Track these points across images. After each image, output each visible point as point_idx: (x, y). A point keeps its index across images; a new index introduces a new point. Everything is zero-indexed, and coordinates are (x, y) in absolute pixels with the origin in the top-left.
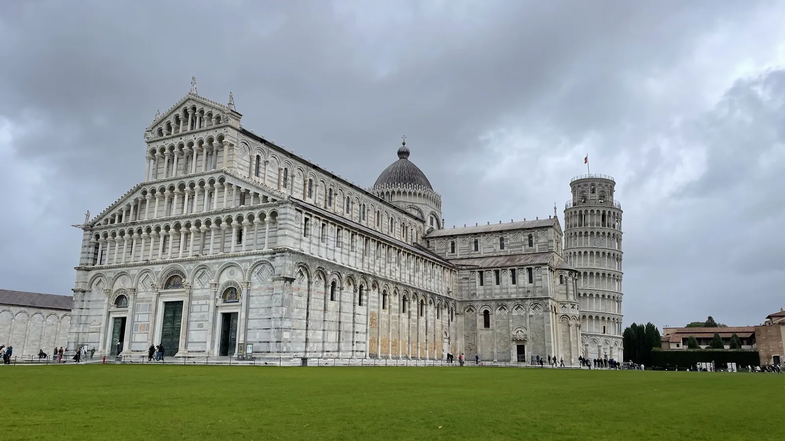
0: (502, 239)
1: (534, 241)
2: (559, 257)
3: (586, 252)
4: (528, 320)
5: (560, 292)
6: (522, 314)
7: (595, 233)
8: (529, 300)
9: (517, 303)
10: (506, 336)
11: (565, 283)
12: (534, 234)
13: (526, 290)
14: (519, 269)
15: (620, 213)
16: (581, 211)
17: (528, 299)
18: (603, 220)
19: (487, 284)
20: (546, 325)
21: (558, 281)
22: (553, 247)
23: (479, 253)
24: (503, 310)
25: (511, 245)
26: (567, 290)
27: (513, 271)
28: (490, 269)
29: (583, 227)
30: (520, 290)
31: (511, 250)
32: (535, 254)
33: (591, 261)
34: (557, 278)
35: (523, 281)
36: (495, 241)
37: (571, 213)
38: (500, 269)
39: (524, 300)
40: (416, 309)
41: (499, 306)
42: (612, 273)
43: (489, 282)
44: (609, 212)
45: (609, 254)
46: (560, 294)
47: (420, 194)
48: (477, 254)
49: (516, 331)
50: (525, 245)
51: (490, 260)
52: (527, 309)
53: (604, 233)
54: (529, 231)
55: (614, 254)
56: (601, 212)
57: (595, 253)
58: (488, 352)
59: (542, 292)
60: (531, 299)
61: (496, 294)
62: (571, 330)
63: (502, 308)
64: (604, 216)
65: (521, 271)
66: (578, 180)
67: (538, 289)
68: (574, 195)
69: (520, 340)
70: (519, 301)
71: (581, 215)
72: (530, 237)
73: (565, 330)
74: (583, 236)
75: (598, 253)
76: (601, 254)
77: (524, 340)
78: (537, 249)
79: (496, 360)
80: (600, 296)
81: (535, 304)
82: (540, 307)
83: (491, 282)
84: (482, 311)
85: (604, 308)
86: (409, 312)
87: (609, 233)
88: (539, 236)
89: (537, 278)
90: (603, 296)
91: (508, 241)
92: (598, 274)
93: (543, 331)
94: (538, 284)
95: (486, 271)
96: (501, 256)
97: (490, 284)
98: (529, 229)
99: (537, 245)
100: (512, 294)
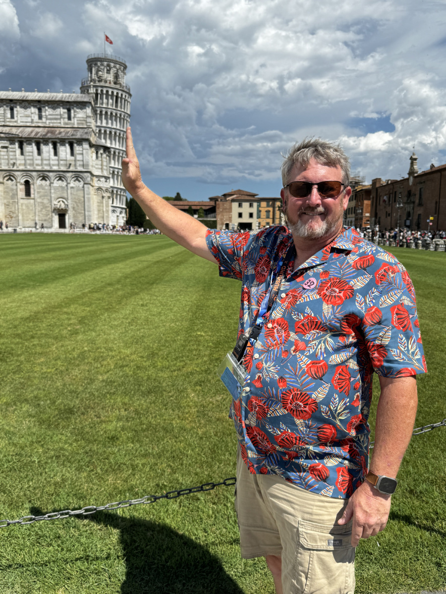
0: (40, 110)
1: (72, 115)
2: (94, 134)
4: (69, 191)
5: (96, 166)
6: (63, 186)
7: (109, 113)
8: (71, 173)
9: (59, 175)
10: (48, 205)
11: (100, 159)
12: (73, 108)
13: (68, 163)
14: (60, 141)
16: (97, 90)
17: (69, 171)
18: (117, 101)
19: (27, 154)
20: (86, 196)
21: (94, 155)
22: (90, 123)
23: (16, 122)
24: (44, 181)
25: (49, 117)
26: (102, 165)
27: (55, 143)
28: (30, 140)
30: (62, 162)
31: (50, 121)
32: (75, 128)
35: (65, 154)
36: (33, 110)
38: (41, 141)
39: (65, 173)
41: (40, 176)
43: (30, 152)
44: (122, 95)
46: (96, 168)
48: (13, 122)
49: (58, 201)
50: (64, 118)
51: (30, 129)
52: (68, 181)
53: (116, 114)
54: (68, 104)
56: (115, 94)
57: (108, 133)
58: (30, 220)
59: (82, 166)
61: (37, 165)
62: (104, 202)
63: (44, 178)
64: (117, 97)
65: (63, 145)
66: (95, 58)
69: (62, 210)
70: (60, 173)
71: (96, 94)
72: (69, 111)
73: (99, 201)
75: (110, 132)
76: (113, 133)
77: (65, 209)
78: (76, 123)
81: (76, 177)
82: (81, 180)
83: (32, 152)
84: (23, 181)
89: (78, 152)
91: (47, 112)
93: (84, 202)
94: (79, 157)
95: (27, 141)
96: (39, 127)
97: (31, 154)
98: (68, 102)
99: (76, 119)
100: (54, 165)
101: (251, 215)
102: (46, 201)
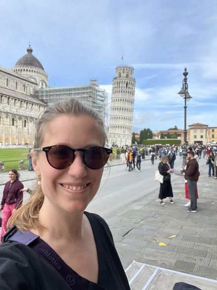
7: (123, 91)
15: (134, 82)
29: (118, 88)
33: (121, 103)
40: (21, 124)
42: (129, 109)
44: (129, 82)
45: (128, 100)
47: (35, 71)
53: (126, 91)
57: (122, 100)
64: (127, 84)
66: (118, 67)
71: (118, 83)
74: (118, 93)
76: (125, 100)
80: (123, 118)
85: (124, 123)
86: (17, 126)
87: (129, 92)
92: (123, 109)
101: (202, 137)
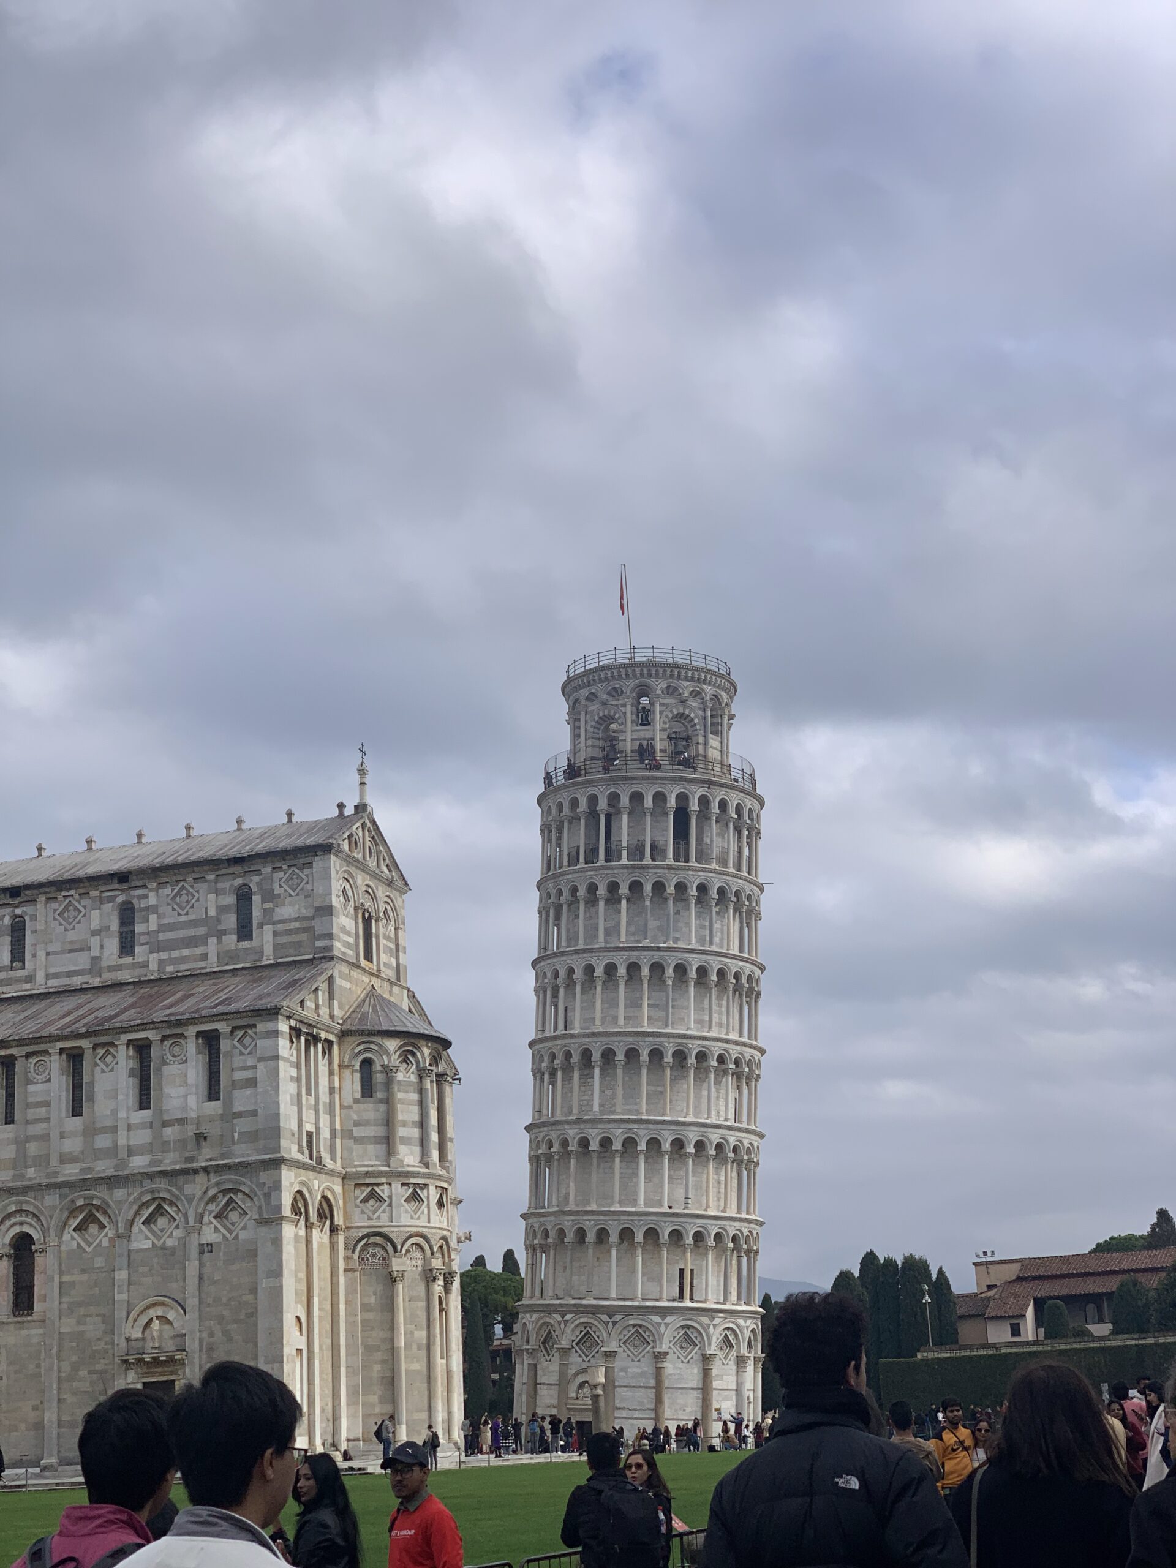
0: (127, 915)
1: (257, 913)
2: (376, 983)
3: (611, 969)
4: (192, 1268)
5: (358, 1132)
6: (170, 1243)
7: (648, 888)
8: (201, 1178)
9: (152, 1192)
10: (102, 1345)
11: (380, 1095)
12: (259, 884)
13: (191, 1131)
14: (165, 1038)
15: (749, 803)
16: (593, 800)
17: (196, 1171)
18: (681, 832)
19: (32, 1114)
20: (264, 1284)
21: (352, 1084)
22: (330, 936)
23: (30, 979)
24: (93, 1229)
25: (162, 937)
26: (389, 1121)
27: (142, 1049)
28: (43, 1047)
29: (601, 861)
30: (169, 1131)
31: (164, 955)
32: (257, 971)
33: (634, 1004)
34: (347, 1073)
35: (182, 1091)
36: (96, 918)
37: (560, 806)
38: (86, 1044)
39: (181, 1180)
41: (73, 1212)
42: (717, 1049)
43: (39, 1104)
44: (704, 801)
45: (702, 971)
46: (358, 1140)
48: (18, 981)
49: (144, 1320)
50: (223, 933)
51: (69, 1003)
52: (191, 1222)
53: (681, 887)
54: (239, 869)
55: (721, 973)
56: (672, 802)
57: (646, 971)
58: (23, 1426)
59: (253, 1137)
60: (206, 1170)
61: (64, 1159)
62: (400, 1301)
63: (90, 1219)
64: (682, 816)
65: (177, 1049)
66: (588, 673)
67: (242, 1125)
68: (575, 736)
69: (156, 1361)
70: (160, 1184)
71: (593, 814)
72: (244, 897)
73: (373, 1300)
74: (602, 903)
75: (657, 968)
76: (670, 972)
77: (171, 1361)
78: (268, 950)
79: (54, 1460)
80: (666, 1146)
81: (226, 1191)
82: (246, 1205)
83: (47, 1104)
85: (680, 1193)
87: (703, 889)
88: (277, 891)
89: (239, 1075)
90: (678, 1144)
91: (153, 918)
92: (656, 1054)
93: (253, 1314)
94: (242, 1100)
95: (28, 1055)
96: (118, 986)
97: (42, 1111)
98: (238, 861)
99: (268, 930)
100: (131, 1152)
102: (93, 1328)
